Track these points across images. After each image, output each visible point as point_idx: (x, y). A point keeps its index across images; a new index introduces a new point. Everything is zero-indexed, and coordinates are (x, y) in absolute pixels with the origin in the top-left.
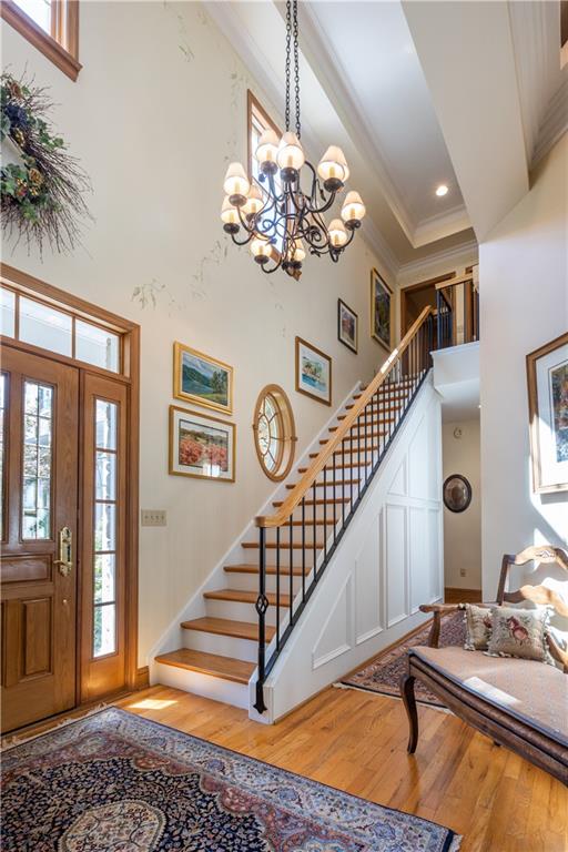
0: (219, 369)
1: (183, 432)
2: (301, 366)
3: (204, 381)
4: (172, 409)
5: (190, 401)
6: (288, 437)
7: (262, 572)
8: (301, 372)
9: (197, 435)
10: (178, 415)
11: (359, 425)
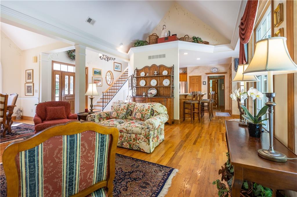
0: (100, 70)
1: (94, 80)
2: (115, 66)
3: (97, 72)
4: (92, 77)
5: (95, 76)
6: (112, 78)
7: (103, 99)
8: (115, 67)
9: (96, 80)
10: (93, 78)
11: (124, 74)
